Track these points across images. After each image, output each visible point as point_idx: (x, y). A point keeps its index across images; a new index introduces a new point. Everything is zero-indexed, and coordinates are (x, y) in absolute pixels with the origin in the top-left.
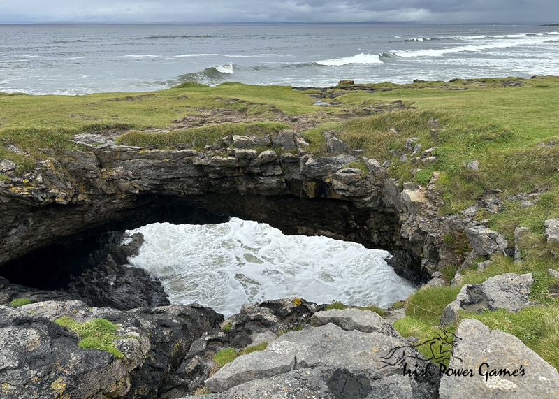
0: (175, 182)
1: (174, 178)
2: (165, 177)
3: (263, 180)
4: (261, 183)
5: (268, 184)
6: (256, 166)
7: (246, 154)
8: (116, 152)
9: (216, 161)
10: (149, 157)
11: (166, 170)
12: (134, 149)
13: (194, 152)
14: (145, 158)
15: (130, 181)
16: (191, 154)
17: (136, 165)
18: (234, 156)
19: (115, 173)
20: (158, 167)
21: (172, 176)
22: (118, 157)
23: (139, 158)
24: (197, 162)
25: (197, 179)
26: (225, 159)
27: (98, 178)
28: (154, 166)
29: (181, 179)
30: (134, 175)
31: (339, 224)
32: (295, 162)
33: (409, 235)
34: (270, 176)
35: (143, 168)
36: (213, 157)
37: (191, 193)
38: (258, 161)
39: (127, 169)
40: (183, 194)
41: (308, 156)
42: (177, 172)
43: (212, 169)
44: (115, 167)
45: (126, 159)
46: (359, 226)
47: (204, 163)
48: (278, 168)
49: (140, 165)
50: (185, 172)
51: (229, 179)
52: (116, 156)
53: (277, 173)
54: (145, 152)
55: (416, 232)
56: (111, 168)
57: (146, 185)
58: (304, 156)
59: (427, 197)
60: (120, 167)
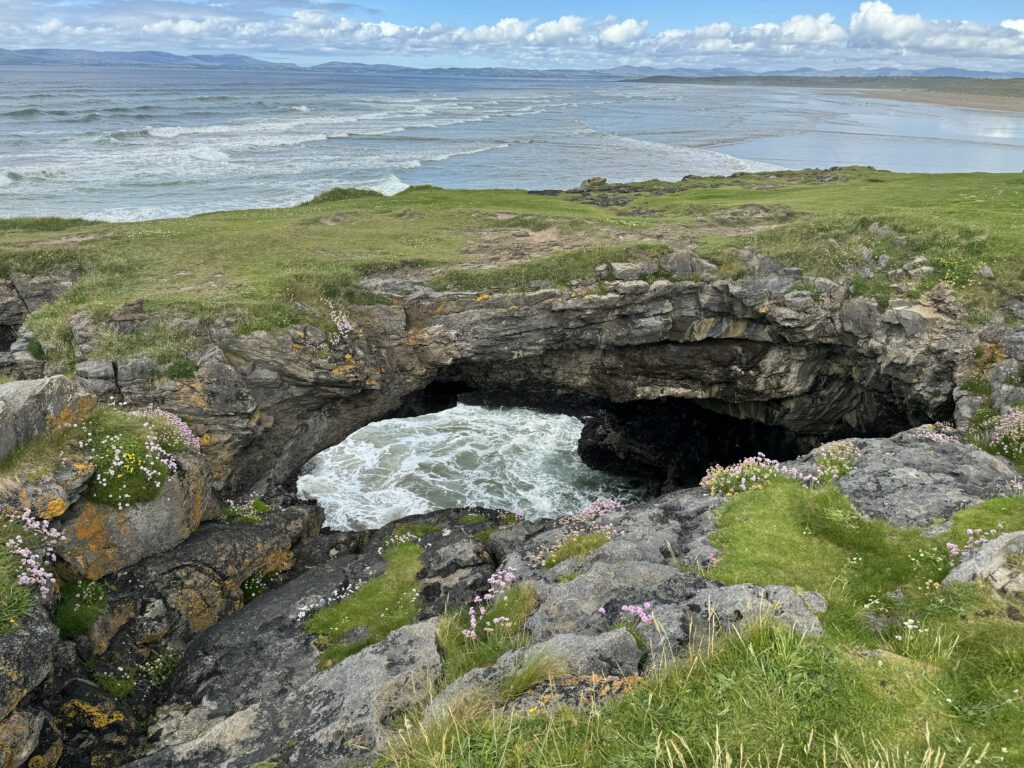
0: (517, 339)
1: (515, 334)
2: (503, 334)
3: (643, 321)
4: (641, 328)
5: (651, 328)
6: (642, 304)
7: (637, 288)
8: (439, 302)
9: (591, 302)
10: (489, 306)
11: (509, 322)
12: (468, 296)
13: (557, 291)
14: (482, 307)
15: (446, 345)
16: (553, 295)
17: (467, 320)
18: (615, 291)
19: (426, 336)
20: (497, 319)
21: (514, 331)
22: (439, 310)
23: (475, 308)
24: (561, 306)
25: (547, 331)
26: (604, 297)
27: (400, 345)
28: (495, 318)
29: (523, 335)
30: (457, 335)
31: (713, 374)
32: (695, 292)
33: (909, 359)
34: (655, 315)
35: (476, 323)
36: (587, 297)
37: (526, 354)
38: (648, 295)
39: (449, 326)
40: (515, 357)
41: (725, 282)
42: (523, 324)
43: (578, 314)
44: (430, 325)
45: (452, 312)
46: (743, 373)
47: (572, 306)
48: (667, 303)
49: (473, 319)
50: (534, 323)
51: (594, 326)
52: (436, 309)
53: (666, 310)
54: (484, 299)
55: (922, 353)
56: (420, 328)
57: (468, 349)
58: (717, 284)
59: (939, 311)
60: (437, 326)
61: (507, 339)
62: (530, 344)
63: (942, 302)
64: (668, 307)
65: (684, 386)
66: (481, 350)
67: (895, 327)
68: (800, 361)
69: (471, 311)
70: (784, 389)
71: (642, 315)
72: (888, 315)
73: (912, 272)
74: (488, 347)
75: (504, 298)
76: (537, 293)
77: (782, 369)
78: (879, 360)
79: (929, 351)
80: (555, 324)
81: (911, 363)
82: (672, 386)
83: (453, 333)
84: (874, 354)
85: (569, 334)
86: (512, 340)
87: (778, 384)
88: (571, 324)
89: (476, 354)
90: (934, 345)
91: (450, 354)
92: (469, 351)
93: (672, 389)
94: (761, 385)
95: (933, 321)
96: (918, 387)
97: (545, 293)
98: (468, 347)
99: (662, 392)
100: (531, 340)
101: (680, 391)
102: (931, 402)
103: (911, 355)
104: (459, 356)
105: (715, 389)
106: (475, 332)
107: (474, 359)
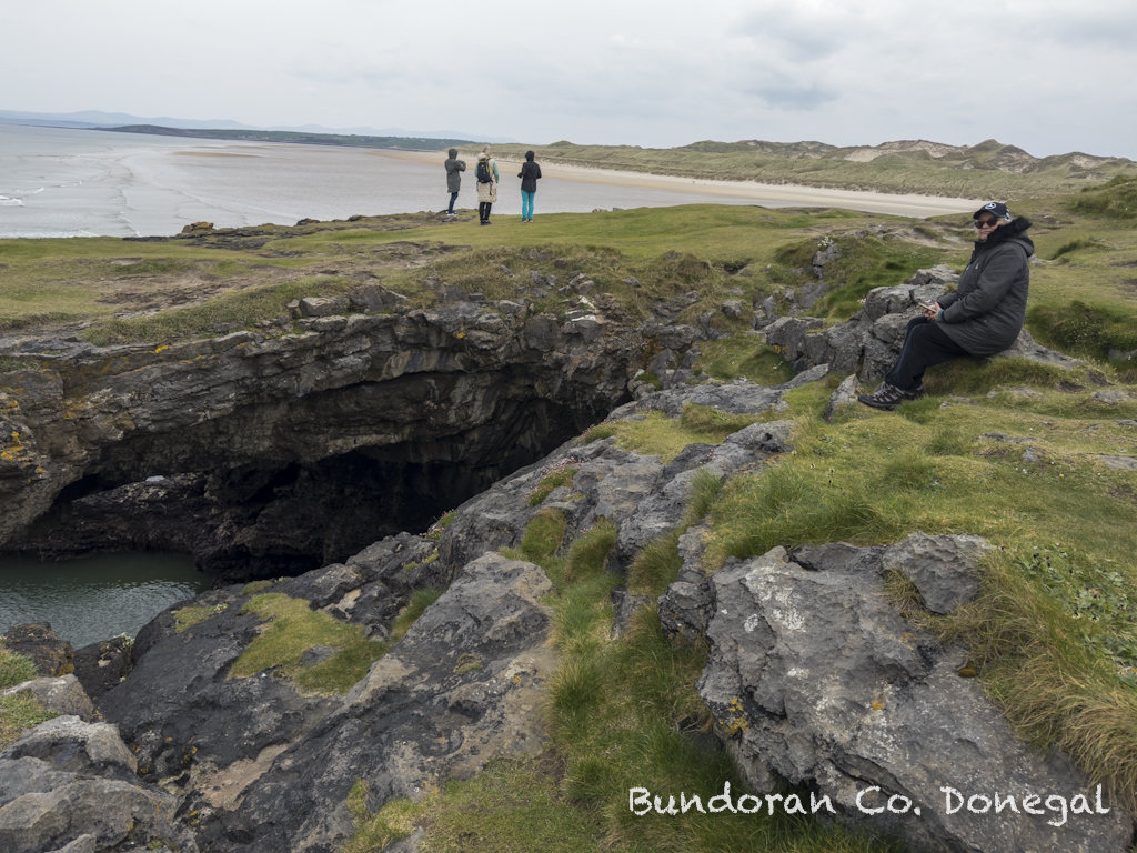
0: (203, 396)
1: (202, 390)
2: (188, 391)
3: (342, 361)
4: (341, 368)
5: (351, 367)
6: (341, 341)
7: (337, 323)
8: (107, 359)
9: (289, 342)
10: (171, 358)
11: (195, 376)
12: (143, 349)
13: (249, 334)
14: (161, 361)
15: (116, 414)
16: (244, 339)
17: (145, 378)
18: (312, 329)
19: (89, 405)
20: (181, 374)
21: (201, 387)
22: (106, 369)
23: (153, 363)
24: (255, 351)
25: (238, 383)
26: (303, 336)
27: (54, 421)
28: (178, 372)
29: (212, 390)
30: (132, 399)
31: (407, 413)
32: (390, 325)
33: (591, 362)
34: (353, 353)
35: (155, 381)
36: (283, 338)
37: (215, 414)
38: (348, 331)
39: (121, 389)
40: (201, 420)
41: (420, 311)
42: (212, 377)
43: (275, 358)
44: (93, 391)
45: (124, 370)
46: (436, 407)
47: (268, 350)
48: (365, 339)
49: (152, 377)
50: (225, 374)
51: (291, 372)
52: (101, 369)
53: (364, 347)
54: (164, 350)
55: (601, 355)
56: (79, 396)
57: (145, 416)
58: (412, 314)
59: (608, 317)
60: (105, 390)
61: (193, 397)
62: (219, 402)
63: (609, 309)
64: (366, 343)
65: (378, 433)
66: (161, 416)
67: (576, 336)
68: (483, 388)
69: (148, 367)
70: (471, 419)
71: (340, 354)
72: (567, 328)
73: (578, 287)
74: (170, 410)
75: (187, 346)
76: (226, 338)
77: (470, 397)
78: (564, 369)
79: (607, 353)
80: (248, 373)
81: (593, 365)
82: (365, 434)
83: (126, 397)
84: (559, 364)
85: (264, 384)
86: (199, 398)
87: (467, 414)
88: (268, 372)
89: (154, 421)
90: (609, 346)
91: (120, 427)
92: (145, 419)
93: (365, 438)
94: (452, 418)
95: (605, 325)
96: (600, 387)
97: (237, 337)
98: (144, 414)
99: (355, 441)
100: (219, 397)
101: (373, 439)
102: (612, 398)
103: (593, 358)
104: (133, 427)
105: (407, 430)
106: (154, 392)
107: (152, 428)
